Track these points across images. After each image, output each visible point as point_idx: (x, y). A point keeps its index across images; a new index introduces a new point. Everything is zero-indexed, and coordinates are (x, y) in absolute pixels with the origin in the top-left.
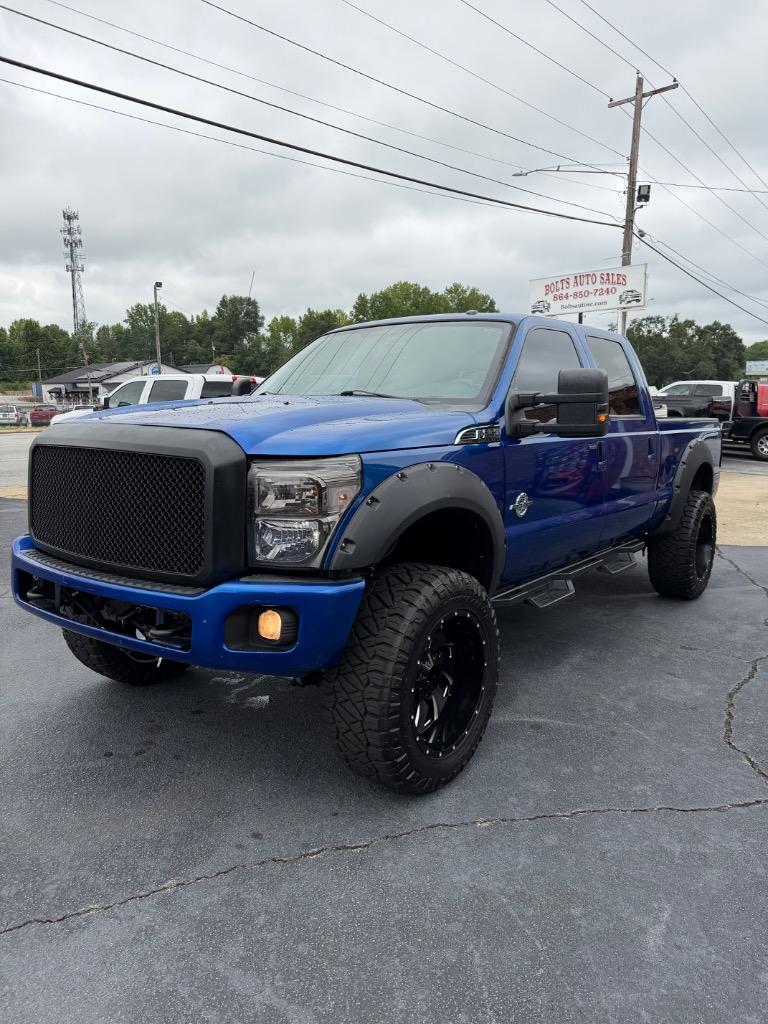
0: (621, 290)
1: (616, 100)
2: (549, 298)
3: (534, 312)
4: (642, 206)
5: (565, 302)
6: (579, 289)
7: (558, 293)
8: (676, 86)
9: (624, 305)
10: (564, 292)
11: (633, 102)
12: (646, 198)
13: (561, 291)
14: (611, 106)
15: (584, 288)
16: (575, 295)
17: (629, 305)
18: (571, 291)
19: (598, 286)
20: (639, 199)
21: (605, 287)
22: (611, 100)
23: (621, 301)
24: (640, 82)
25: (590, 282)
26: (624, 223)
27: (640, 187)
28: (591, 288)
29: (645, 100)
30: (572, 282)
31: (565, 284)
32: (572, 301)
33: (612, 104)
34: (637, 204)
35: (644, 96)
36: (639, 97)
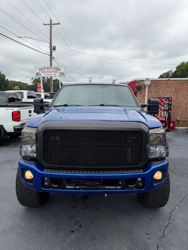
0: (59, 72)
1: (45, 24)
2: (41, 72)
3: (36, 75)
4: (54, 51)
5: (45, 73)
6: (48, 70)
7: (43, 71)
8: (59, 24)
9: (60, 76)
10: (45, 71)
11: (50, 25)
12: (55, 49)
13: (44, 71)
14: (44, 25)
15: (50, 70)
16: (48, 72)
17: (62, 76)
18: (46, 71)
19: (53, 70)
20: (53, 49)
21: (55, 71)
22: (44, 23)
23: (60, 75)
24: (51, 21)
25: (51, 69)
26: (50, 55)
27: (53, 47)
28: (52, 70)
29: (52, 25)
30: (46, 68)
31: (45, 69)
32: (46, 73)
33: (44, 24)
34: (53, 51)
35: (52, 24)
36: (51, 24)
